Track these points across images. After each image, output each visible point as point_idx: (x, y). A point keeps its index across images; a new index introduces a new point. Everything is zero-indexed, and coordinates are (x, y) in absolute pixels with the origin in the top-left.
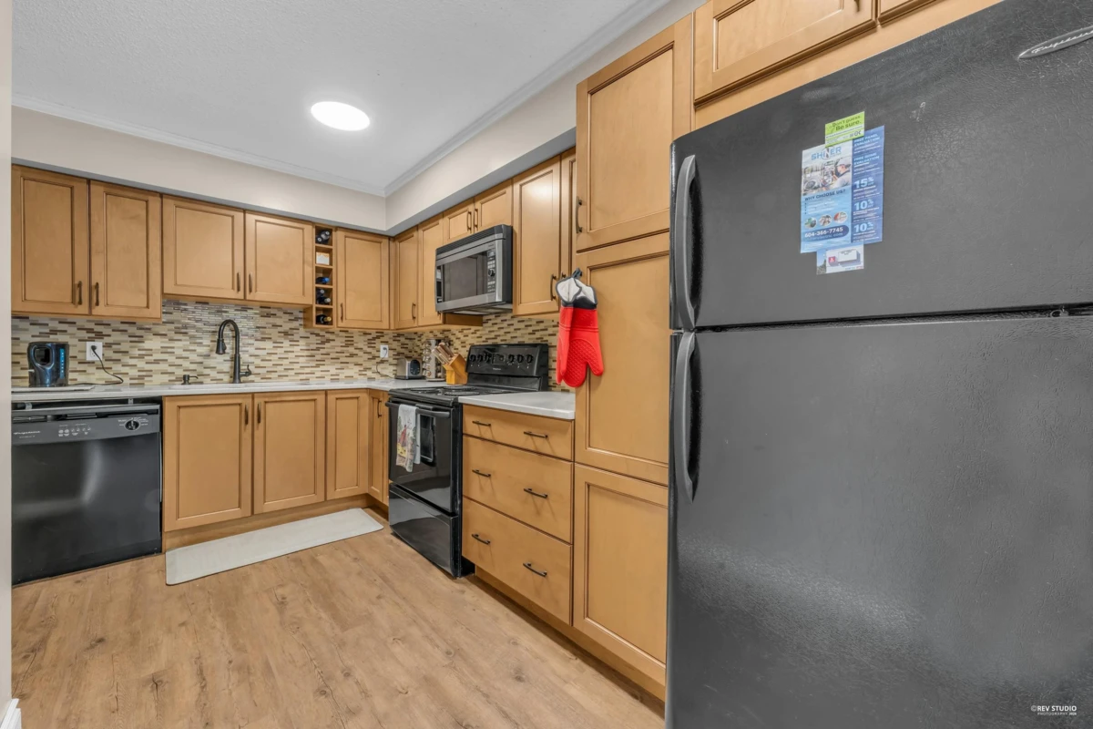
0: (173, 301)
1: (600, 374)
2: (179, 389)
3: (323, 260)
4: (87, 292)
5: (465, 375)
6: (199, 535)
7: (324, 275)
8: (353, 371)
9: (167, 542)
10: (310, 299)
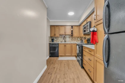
0: (60, 35)
1: (98, 42)
2: (61, 43)
3: (72, 29)
4: (55, 35)
5: (87, 42)
6: (61, 56)
7: (72, 31)
8: (75, 41)
9: (59, 56)
10: (71, 34)
